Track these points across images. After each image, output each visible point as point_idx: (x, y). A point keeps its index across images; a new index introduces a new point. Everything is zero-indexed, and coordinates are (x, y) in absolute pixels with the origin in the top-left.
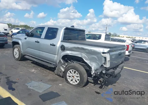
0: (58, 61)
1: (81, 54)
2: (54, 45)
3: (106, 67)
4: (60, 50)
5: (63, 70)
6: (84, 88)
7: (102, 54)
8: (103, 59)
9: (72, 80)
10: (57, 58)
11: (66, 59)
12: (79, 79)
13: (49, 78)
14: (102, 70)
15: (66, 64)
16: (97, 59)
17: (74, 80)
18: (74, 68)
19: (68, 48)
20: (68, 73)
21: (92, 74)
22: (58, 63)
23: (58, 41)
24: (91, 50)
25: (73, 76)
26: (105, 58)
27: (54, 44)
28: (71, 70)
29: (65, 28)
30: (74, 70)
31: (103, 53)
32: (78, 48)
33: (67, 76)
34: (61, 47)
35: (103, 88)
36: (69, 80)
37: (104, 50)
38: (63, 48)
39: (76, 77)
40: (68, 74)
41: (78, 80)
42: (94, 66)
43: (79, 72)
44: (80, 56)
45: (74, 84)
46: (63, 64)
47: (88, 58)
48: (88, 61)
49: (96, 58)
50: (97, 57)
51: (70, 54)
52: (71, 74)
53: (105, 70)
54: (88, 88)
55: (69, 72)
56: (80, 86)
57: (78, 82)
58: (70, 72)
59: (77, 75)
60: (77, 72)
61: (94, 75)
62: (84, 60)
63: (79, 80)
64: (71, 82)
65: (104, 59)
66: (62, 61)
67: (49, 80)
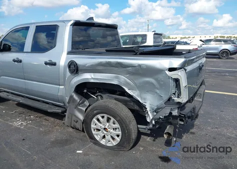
0: (67, 99)
1: (117, 78)
2: (54, 64)
3: (179, 102)
4: (68, 74)
5: (81, 117)
6: (133, 151)
7: (167, 72)
8: (172, 84)
9: (104, 137)
10: (64, 91)
11: (85, 91)
12: (120, 133)
13: (53, 137)
14: (172, 110)
15: (87, 103)
16: (157, 86)
17: (108, 137)
18: (105, 111)
19: (84, 66)
20: (92, 122)
21: (148, 120)
22: (69, 103)
23: (62, 54)
24: (140, 66)
25: (105, 129)
26: (177, 81)
27: (54, 61)
28: (99, 116)
29: (72, 22)
30: (106, 116)
31: (171, 70)
32: (109, 64)
33: (92, 130)
34: (69, 67)
35: (172, 145)
36: (98, 138)
37: (171, 63)
38: (74, 68)
39: (112, 131)
40: (93, 126)
41: (118, 136)
42: (150, 102)
43: (118, 118)
44: (115, 82)
45: (109, 145)
46: (79, 104)
47: (135, 84)
48: (134, 92)
49: (152, 84)
50: (156, 80)
51: (92, 81)
52: (101, 125)
53: (178, 108)
54: (141, 149)
55: (95, 120)
56: (125, 149)
57: (118, 139)
58: (98, 120)
59: (114, 126)
60: (112, 119)
61: (153, 122)
62: (127, 90)
63: (120, 137)
64: (103, 142)
65: (175, 84)
66: (75, 97)
67: (53, 143)
